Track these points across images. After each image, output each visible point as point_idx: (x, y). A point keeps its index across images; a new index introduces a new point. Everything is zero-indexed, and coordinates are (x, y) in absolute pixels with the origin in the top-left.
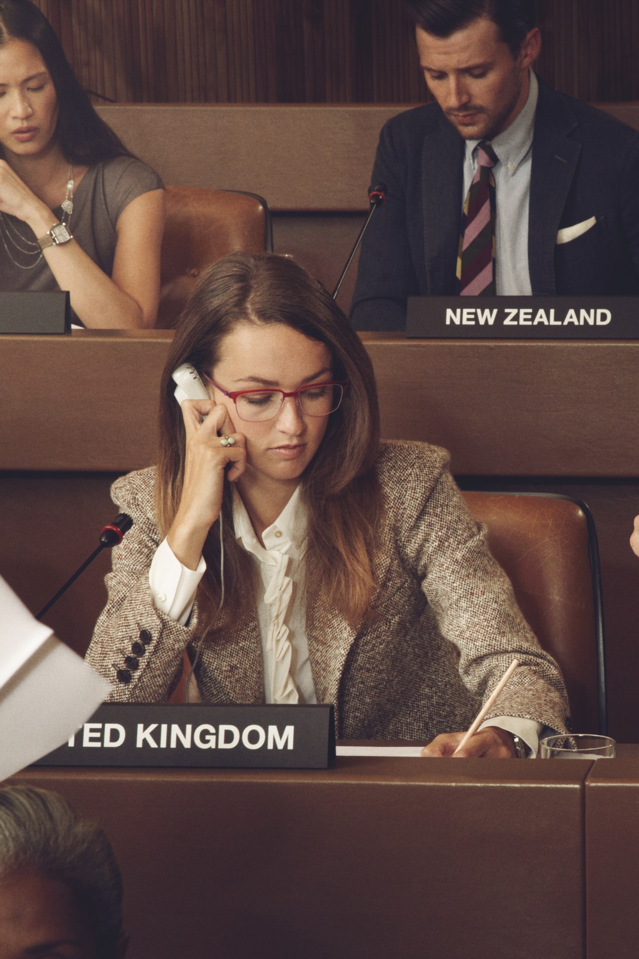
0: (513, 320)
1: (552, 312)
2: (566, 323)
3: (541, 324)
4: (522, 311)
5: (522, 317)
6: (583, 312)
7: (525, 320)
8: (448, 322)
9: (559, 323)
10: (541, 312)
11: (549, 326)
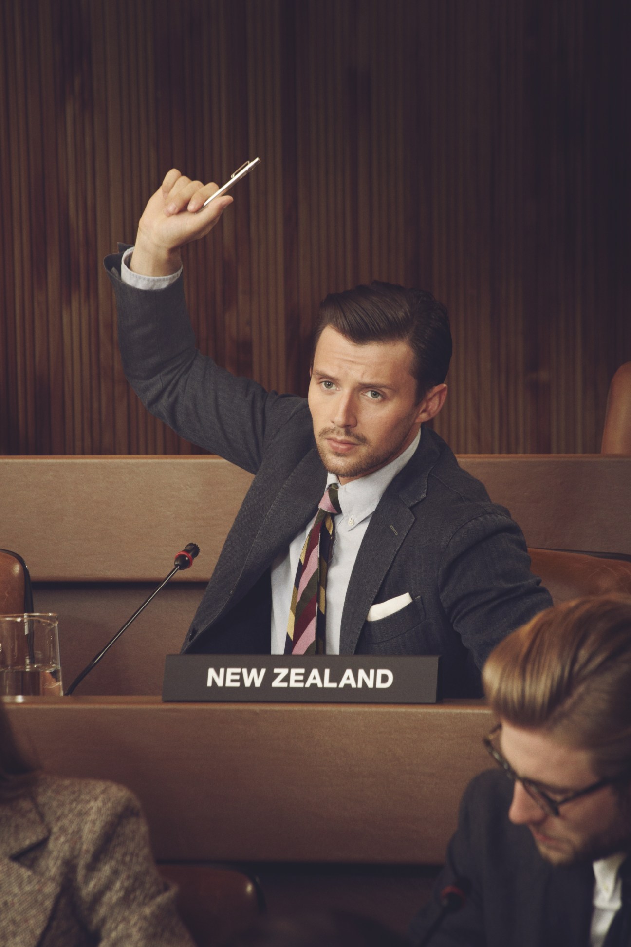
0: (283, 681)
1: (327, 672)
2: (341, 685)
3: (314, 686)
4: (294, 671)
5: (293, 678)
6: (362, 673)
7: (296, 681)
8: (209, 684)
9: (334, 685)
10: (315, 672)
11: (323, 689)
